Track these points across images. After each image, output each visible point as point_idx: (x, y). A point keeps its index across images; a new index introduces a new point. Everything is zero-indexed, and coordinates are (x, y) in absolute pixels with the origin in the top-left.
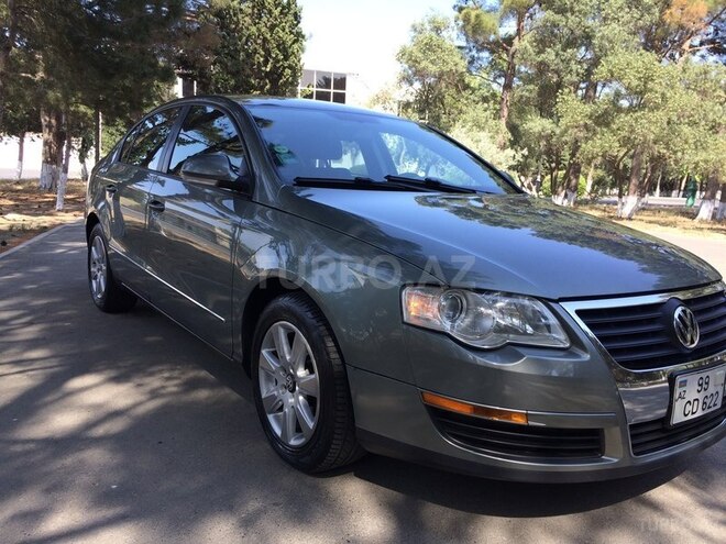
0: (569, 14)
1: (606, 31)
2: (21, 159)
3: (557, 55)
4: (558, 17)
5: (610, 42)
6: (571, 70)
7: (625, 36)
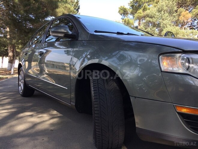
0: (153, 18)
1: (164, 22)
2: (2, 63)
3: (151, 29)
4: (150, 19)
5: (166, 25)
6: (155, 33)
7: (170, 23)
